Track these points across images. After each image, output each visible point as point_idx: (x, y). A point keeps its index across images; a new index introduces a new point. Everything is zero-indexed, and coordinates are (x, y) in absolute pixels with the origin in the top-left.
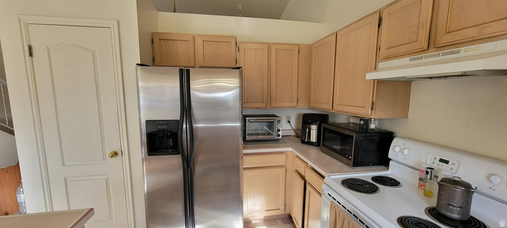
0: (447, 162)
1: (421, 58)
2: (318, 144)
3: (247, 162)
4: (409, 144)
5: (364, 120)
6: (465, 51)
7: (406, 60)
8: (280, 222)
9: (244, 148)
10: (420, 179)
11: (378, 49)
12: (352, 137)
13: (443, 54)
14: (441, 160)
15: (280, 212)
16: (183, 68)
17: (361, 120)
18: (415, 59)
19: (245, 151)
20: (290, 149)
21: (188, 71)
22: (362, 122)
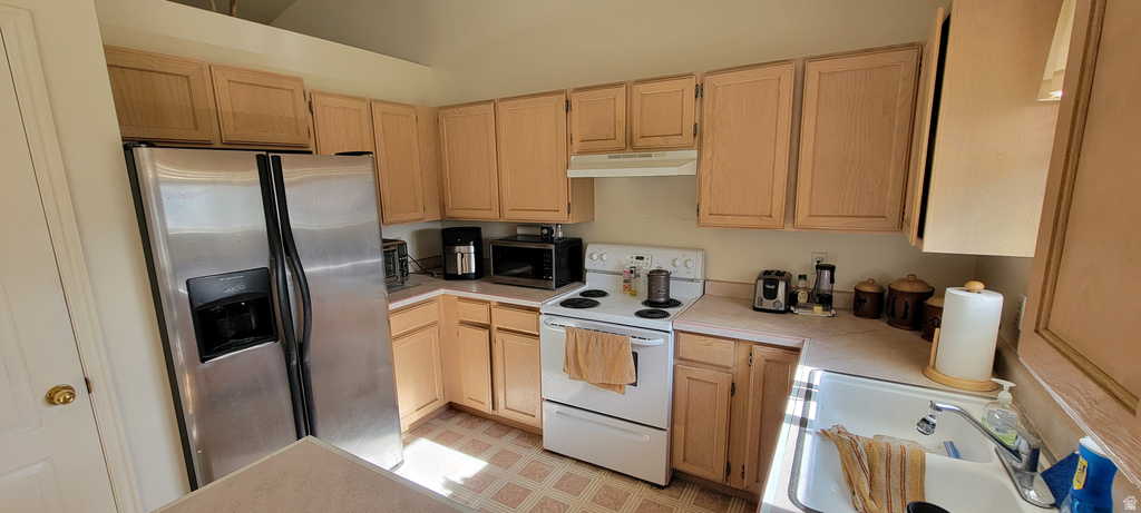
0: (642, 258)
1: (620, 157)
2: (480, 274)
3: (398, 324)
4: (604, 248)
5: (547, 228)
6: (656, 156)
7: (604, 157)
8: (437, 421)
9: (391, 301)
10: (625, 281)
11: (570, 139)
12: (551, 250)
13: (639, 156)
14: (637, 258)
15: (440, 403)
16: (264, 153)
17: (543, 228)
18: (614, 157)
19: (392, 306)
20: (442, 291)
21: (277, 161)
22: (545, 231)
